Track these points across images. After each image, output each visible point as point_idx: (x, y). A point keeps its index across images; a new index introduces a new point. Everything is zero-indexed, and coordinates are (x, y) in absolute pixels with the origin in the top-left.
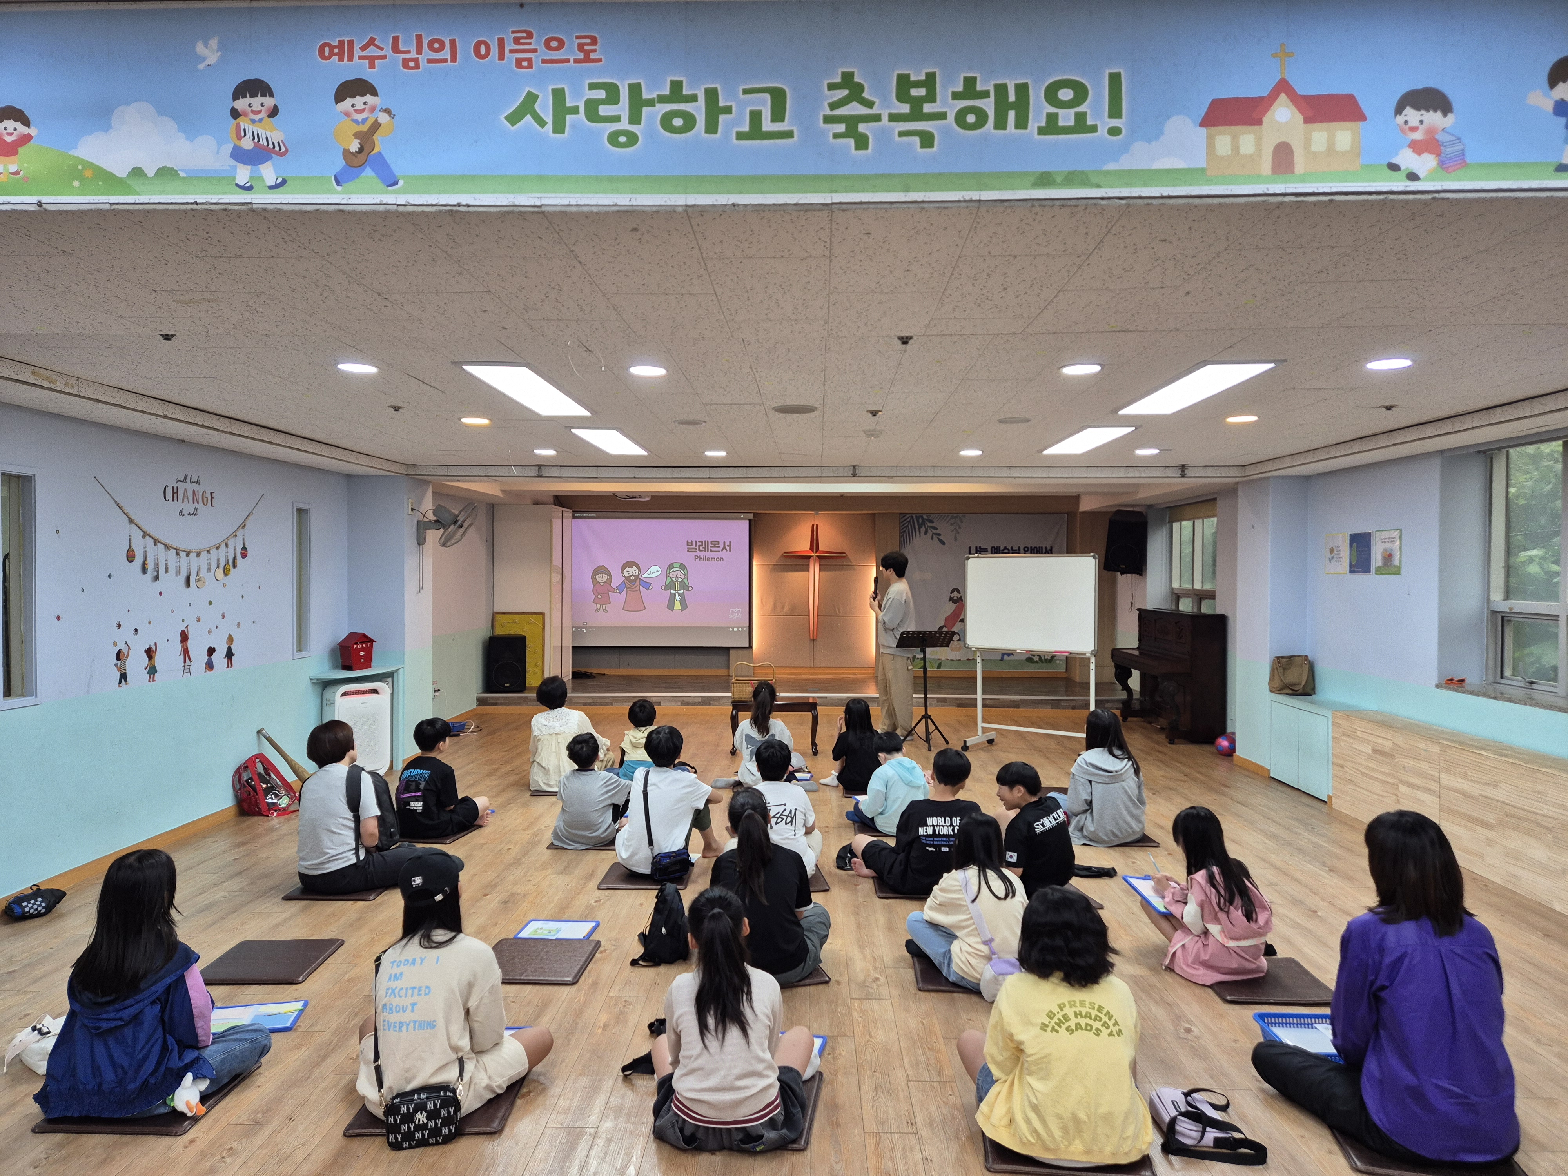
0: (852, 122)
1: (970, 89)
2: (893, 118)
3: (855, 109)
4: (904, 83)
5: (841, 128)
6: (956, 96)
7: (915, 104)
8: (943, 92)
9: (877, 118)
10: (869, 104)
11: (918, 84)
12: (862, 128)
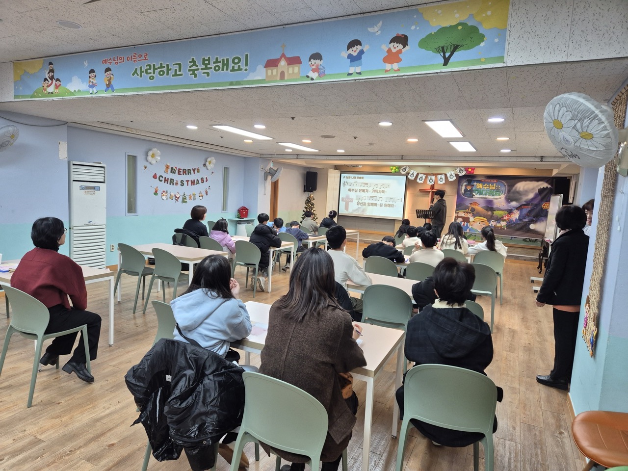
0: (194, 70)
1: (217, 61)
2: (202, 69)
3: (194, 67)
4: (204, 60)
5: (191, 72)
6: (214, 63)
7: (206, 65)
8: (212, 62)
9: (198, 69)
10: (197, 66)
11: (206, 60)
12: (196, 72)
